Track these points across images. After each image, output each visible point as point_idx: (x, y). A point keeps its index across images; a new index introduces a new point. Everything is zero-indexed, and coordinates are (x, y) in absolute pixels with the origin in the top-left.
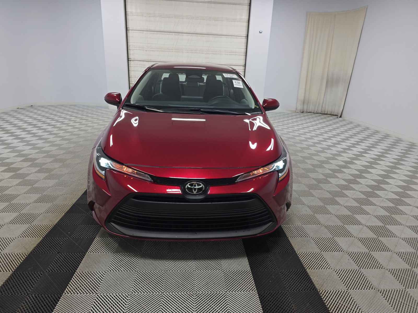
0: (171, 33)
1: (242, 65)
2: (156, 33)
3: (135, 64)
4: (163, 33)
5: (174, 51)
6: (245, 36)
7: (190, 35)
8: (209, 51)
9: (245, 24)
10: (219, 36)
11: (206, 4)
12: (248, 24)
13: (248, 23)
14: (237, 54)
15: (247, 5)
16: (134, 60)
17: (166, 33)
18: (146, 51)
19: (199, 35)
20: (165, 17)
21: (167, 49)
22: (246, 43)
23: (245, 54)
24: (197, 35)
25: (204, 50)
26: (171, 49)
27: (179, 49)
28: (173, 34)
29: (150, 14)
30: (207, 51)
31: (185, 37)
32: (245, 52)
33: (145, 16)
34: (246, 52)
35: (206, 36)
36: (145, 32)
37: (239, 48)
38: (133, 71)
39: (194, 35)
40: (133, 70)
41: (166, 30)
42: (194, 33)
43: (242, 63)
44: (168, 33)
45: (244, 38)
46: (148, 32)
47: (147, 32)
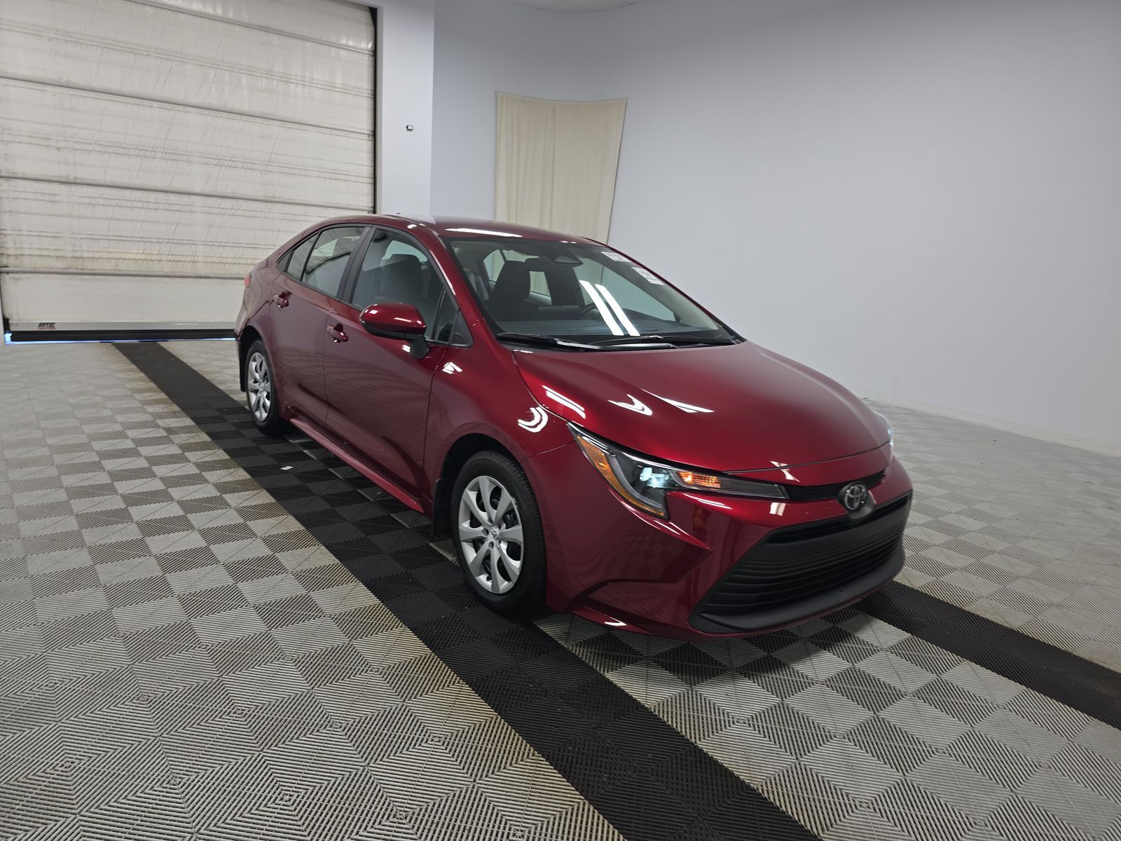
0: (147, 103)
1: (367, 209)
2: (91, 94)
3: (14, 189)
4: (120, 99)
5: (159, 155)
6: (366, 132)
7: (212, 113)
8: (270, 164)
9: (366, 103)
10: (297, 126)
11: (255, 32)
12: (373, 103)
13: (373, 100)
14: (349, 178)
15: (367, 52)
16: (13, 175)
17: (127, 100)
18: (59, 149)
19: (238, 117)
20: (124, 49)
21: (134, 147)
22: (373, 150)
23: (371, 181)
24: (232, 116)
25: (257, 162)
26: (151, 149)
27: (177, 152)
28: (155, 104)
29: (68, 32)
30: (265, 163)
31: (194, 117)
32: (370, 176)
33: (50, 39)
34: (373, 176)
35: (260, 120)
36: (50, 89)
37: (354, 164)
38: (11, 211)
39: (224, 115)
40: (8, 209)
41: (127, 89)
42: (223, 109)
43: (366, 205)
44: (138, 101)
45: (366, 137)
46: (65, 91)
47: (58, 90)
